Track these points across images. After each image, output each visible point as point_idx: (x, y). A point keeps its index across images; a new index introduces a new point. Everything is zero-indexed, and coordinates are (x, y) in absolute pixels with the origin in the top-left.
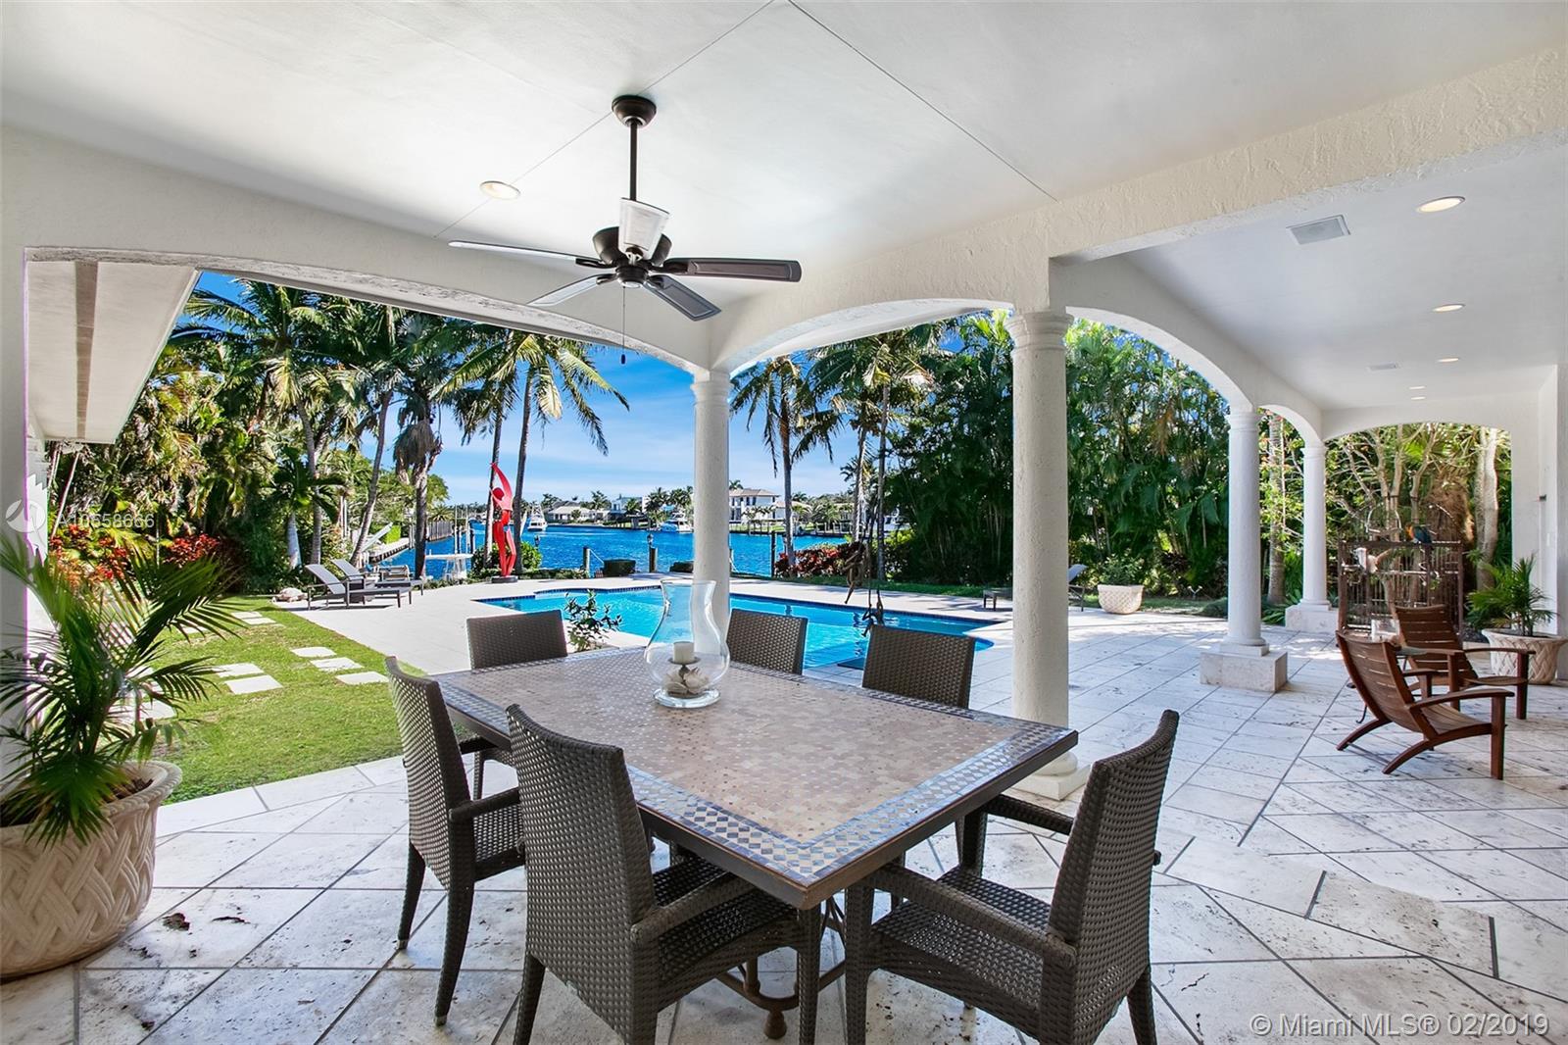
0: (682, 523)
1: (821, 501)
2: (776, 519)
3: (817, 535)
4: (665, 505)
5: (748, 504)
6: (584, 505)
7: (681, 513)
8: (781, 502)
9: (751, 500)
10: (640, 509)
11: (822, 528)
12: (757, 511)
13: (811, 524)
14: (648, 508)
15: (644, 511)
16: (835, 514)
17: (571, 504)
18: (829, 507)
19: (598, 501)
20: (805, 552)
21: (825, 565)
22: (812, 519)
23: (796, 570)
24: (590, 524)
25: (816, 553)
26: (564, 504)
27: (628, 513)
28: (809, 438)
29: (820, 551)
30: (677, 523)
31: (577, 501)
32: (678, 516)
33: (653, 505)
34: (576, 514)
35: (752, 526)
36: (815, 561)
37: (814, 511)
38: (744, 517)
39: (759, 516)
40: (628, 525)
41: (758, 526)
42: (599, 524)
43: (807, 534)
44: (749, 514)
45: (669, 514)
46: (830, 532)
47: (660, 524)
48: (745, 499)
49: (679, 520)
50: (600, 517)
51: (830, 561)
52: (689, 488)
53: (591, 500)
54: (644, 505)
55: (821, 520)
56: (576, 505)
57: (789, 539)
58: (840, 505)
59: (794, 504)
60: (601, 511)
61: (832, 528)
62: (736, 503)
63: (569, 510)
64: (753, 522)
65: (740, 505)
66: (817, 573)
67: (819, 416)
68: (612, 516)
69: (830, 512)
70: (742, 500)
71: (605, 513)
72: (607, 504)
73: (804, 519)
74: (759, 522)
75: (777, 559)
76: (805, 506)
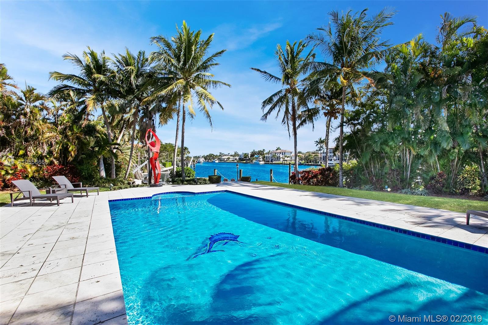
0: (261, 161)
1: (307, 153)
2: (292, 159)
3: (306, 165)
4: (256, 155)
5: (283, 155)
6: (231, 156)
7: (260, 158)
8: (293, 154)
9: (284, 153)
10: (248, 156)
11: (308, 162)
12: (285, 157)
13: (304, 161)
14: (250, 156)
15: (249, 157)
16: (312, 158)
17: (227, 155)
18: (310, 155)
19: (236, 154)
20: (303, 172)
21: (312, 178)
22: (304, 159)
23: (299, 180)
24: (233, 162)
25: (308, 172)
26: (225, 155)
27: (244, 158)
28: (304, 121)
29: (310, 171)
30: (259, 161)
31: (229, 155)
32: (260, 159)
33: (252, 155)
34: (229, 158)
35: (284, 162)
36: (308, 176)
37: (305, 157)
38: (281, 159)
39: (286, 159)
40: (244, 162)
41: (286, 162)
42: (236, 161)
43: (302, 164)
44: (283, 158)
45: (257, 158)
46: (310, 164)
47: (254, 161)
48: (282, 153)
49: (260, 160)
50: (236, 159)
51: (315, 176)
52: (264, 150)
53: (233, 154)
54: (249, 156)
55: (308, 160)
56: (229, 156)
57: (296, 166)
58: (313, 155)
59: (298, 154)
60: (236, 157)
61: (311, 162)
62: (279, 154)
63: (227, 157)
64: (284, 160)
65: (280, 155)
66: (309, 181)
67: (309, 110)
68: (240, 159)
69: (310, 157)
70: (281, 153)
71: (237, 158)
72: (238, 155)
73: (301, 159)
74: (286, 160)
75: (291, 175)
76: (301, 155)
